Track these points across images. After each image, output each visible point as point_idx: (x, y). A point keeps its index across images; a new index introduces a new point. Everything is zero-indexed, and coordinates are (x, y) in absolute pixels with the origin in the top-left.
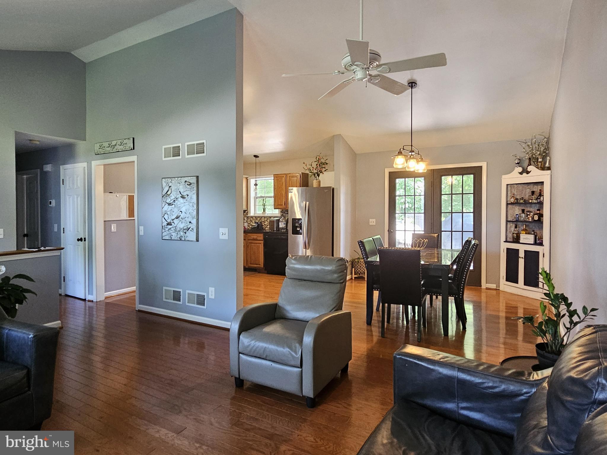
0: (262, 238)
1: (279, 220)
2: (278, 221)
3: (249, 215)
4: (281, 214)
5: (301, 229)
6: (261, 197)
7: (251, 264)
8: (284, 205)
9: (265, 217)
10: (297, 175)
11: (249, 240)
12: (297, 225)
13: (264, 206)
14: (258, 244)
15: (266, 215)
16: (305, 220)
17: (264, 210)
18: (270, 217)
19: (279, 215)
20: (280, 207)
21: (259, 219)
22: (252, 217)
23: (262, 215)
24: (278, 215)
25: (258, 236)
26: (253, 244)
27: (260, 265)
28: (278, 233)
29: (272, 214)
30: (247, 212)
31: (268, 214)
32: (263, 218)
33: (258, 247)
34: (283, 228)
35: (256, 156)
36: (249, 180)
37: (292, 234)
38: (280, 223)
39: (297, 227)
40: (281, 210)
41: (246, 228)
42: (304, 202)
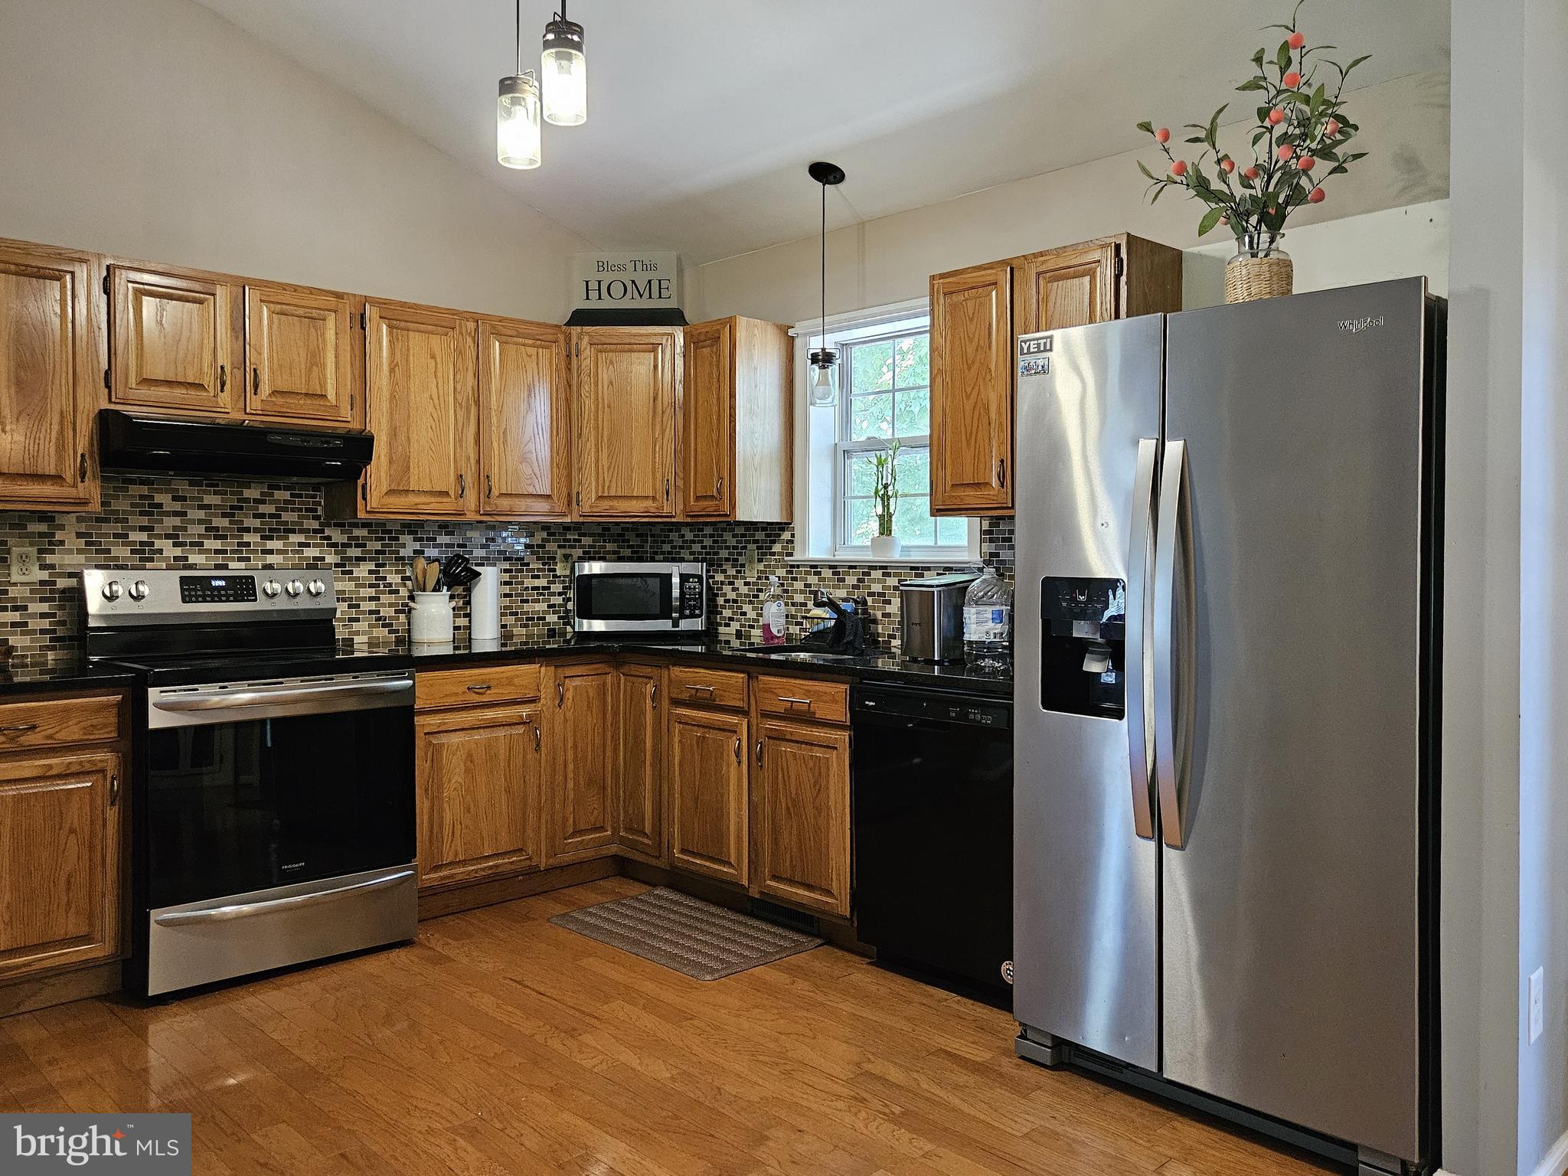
0: (839, 712)
1: (961, 589)
2: (958, 595)
3: (798, 556)
4: (987, 548)
5: (1119, 665)
6: (873, 445)
7: (775, 877)
8: (995, 482)
9: (885, 569)
10: (1096, 256)
11: (766, 715)
12: (1081, 630)
13: (885, 499)
14: (819, 753)
15: (896, 556)
16: (1148, 592)
17: (885, 524)
18: (919, 570)
19: (974, 558)
20: (971, 497)
21: (851, 580)
22: (815, 567)
23: (869, 557)
24: (963, 557)
25: (818, 694)
26: (788, 748)
27: (828, 892)
28: (955, 684)
29: (936, 548)
30: (786, 535)
31: (906, 549)
32: (877, 574)
33: (820, 771)
34: (985, 648)
35: (825, 173)
36: (798, 342)
37: (1047, 704)
38: (970, 613)
39: (1083, 647)
40: (986, 525)
41: (774, 631)
42: (1148, 446)
